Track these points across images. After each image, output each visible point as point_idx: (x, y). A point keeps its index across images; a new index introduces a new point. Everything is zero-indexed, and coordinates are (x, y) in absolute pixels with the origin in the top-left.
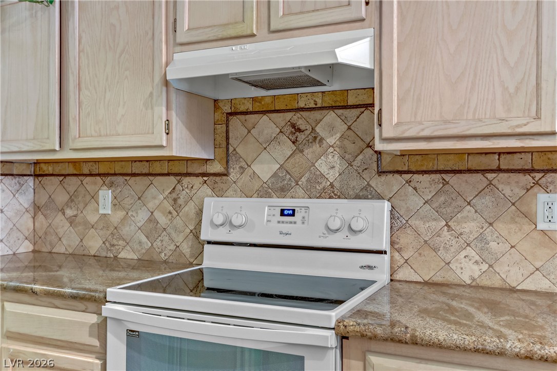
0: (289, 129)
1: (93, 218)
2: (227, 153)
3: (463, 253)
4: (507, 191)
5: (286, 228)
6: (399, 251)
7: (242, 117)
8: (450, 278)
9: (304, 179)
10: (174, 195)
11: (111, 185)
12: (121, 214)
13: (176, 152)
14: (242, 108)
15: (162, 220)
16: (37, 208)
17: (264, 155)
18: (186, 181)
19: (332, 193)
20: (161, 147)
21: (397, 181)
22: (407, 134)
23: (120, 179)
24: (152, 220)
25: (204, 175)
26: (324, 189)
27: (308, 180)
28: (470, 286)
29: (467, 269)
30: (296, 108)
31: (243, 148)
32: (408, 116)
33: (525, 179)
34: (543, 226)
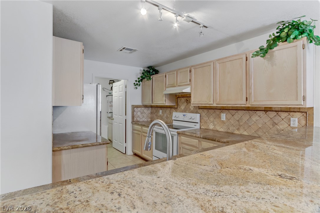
0: (186, 100)
1: (159, 115)
2: (178, 105)
3: (211, 124)
4: (217, 113)
5: (184, 118)
6: (201, 123)
7: (180, 98)
8: (209, 128)
9: (188, 109)
10: (170, 111)
11: (161, 109)
12: (163, 114)
13: (166, 105)
14: (180, 96)
15: (168, 116)
16: (151, 113)
17: (183, 105)
18: (172, 109)
20: (164, 104)
21: (201, 110)
23: (163, 108)
24: (167, 116)
25: (174, 108)
26: (191, 111)
28: (211, 130)
29: (211, 127)
30: (187, 97)
31: (180, 104)
32: (195, 100)
33: (220, 111)
34: (222, 119)
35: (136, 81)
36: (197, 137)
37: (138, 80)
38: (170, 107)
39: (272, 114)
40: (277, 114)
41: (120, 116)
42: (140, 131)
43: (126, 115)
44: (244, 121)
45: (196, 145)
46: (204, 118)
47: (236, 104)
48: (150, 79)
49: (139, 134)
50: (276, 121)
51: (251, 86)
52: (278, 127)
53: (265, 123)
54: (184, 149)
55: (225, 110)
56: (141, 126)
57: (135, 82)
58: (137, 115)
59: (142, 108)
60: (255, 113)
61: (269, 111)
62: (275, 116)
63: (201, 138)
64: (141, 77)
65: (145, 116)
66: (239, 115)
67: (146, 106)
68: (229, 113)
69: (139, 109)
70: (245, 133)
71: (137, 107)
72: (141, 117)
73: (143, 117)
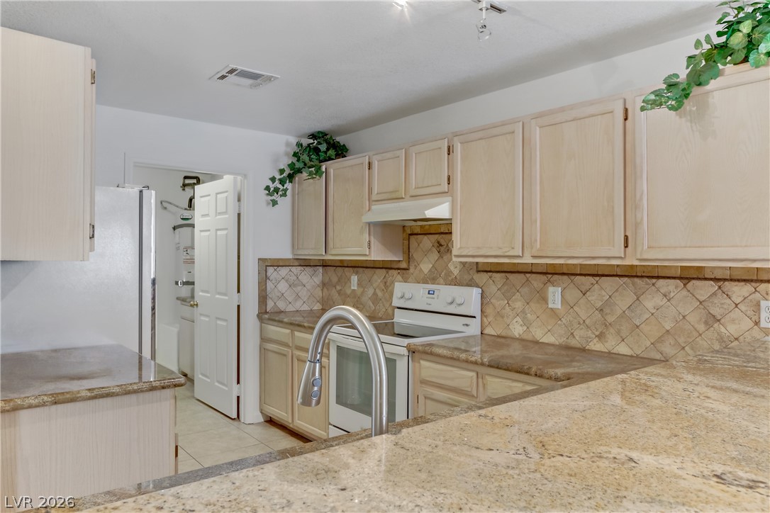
0: (436, 244)
1: (348, 292)
2: (409, 258)
3: (515, 320)
4: (535, 285)
5: (430, 301)
6: (486, 317)
7: (415, 236)
8: (509, 334)
9: (443, 273)
10: (385, 280)
11: (357, 273)
12: (361, 290)
13: (373, 257)
14: (416, 232)
15: (380, 294)
16: (324, 285)
17: (426, 259)
18: (391, 271)
19: (456, 282)
20: (366, 255)
21: (485, 276)
22: (463, 254)
23: (361, 270)
24: (375, 294)
25: (398, 269)
26: (452, 279)
27: (445, 274)
28: (517, 339)
29: (517, 329)
30: (440, 232)
31: (416, 255)
32: (463, 245)
33: (544, 278)
34: (551, 306)
35: (273, 179)
36: (472, 362)
37: (278, 177)
38: (386, 266)
39: (704, 289)
40: (720, 287)
41: (217, 296)
42: (286, 345)
43: (239, 291)
44: (619, 312)
45: (469, 390)
46: (493, 301)
47: (594, 258)
48: (318, 172)
49: (285, 355)
50: (716, 311)
51: (641, 199)
52: (723, 330)
53: (684, 317)
54: (429, 402)
55: (560, 277)
56: (292, 327)
57: (270, 183)
58: (276, 290)
59: (294, 269)
60: (653, 284)
61: (694, 279)
62: (714, 294)
63: (482, 364)
64: (289, 165)
65: (304, 293)
66: (604, 293)
67: (305, 263)
68: (572, 284)
69: (284, 271)
70: (623, 349)
71: (278, 264)
72: (290, 299)
73: (298, 297)
